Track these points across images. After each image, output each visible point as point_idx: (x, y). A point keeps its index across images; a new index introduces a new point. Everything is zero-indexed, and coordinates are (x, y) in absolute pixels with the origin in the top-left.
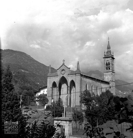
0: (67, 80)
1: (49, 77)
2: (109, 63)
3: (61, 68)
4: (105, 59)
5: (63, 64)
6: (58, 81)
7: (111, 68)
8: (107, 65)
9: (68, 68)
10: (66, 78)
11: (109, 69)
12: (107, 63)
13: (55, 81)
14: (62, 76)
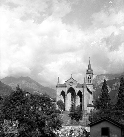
0: (75, 90)
1: (59, 87)
2: (90, 77)
3: (69, 80)
4: (87, 74)
5: (71, 78)
6: (67, 91)
7: (92, 82)
8: (88, 79)
9: (76, 81)
10: (74, 88)
11: (91, 82)
12: (88, 77)
13: (64, 91)
14: (70, 86)
